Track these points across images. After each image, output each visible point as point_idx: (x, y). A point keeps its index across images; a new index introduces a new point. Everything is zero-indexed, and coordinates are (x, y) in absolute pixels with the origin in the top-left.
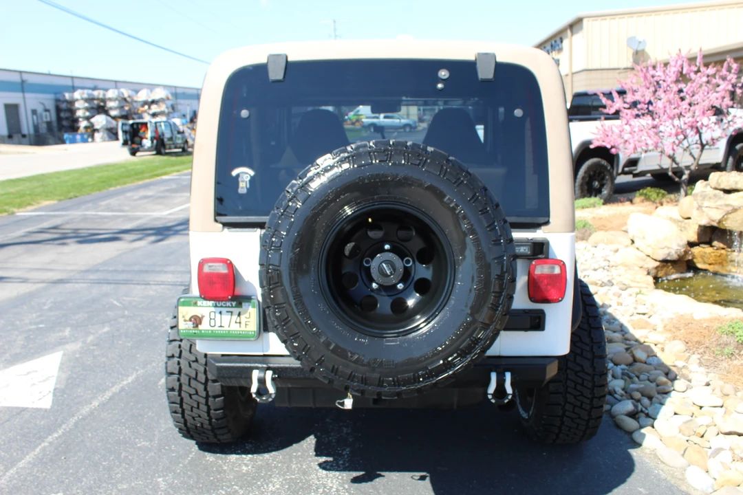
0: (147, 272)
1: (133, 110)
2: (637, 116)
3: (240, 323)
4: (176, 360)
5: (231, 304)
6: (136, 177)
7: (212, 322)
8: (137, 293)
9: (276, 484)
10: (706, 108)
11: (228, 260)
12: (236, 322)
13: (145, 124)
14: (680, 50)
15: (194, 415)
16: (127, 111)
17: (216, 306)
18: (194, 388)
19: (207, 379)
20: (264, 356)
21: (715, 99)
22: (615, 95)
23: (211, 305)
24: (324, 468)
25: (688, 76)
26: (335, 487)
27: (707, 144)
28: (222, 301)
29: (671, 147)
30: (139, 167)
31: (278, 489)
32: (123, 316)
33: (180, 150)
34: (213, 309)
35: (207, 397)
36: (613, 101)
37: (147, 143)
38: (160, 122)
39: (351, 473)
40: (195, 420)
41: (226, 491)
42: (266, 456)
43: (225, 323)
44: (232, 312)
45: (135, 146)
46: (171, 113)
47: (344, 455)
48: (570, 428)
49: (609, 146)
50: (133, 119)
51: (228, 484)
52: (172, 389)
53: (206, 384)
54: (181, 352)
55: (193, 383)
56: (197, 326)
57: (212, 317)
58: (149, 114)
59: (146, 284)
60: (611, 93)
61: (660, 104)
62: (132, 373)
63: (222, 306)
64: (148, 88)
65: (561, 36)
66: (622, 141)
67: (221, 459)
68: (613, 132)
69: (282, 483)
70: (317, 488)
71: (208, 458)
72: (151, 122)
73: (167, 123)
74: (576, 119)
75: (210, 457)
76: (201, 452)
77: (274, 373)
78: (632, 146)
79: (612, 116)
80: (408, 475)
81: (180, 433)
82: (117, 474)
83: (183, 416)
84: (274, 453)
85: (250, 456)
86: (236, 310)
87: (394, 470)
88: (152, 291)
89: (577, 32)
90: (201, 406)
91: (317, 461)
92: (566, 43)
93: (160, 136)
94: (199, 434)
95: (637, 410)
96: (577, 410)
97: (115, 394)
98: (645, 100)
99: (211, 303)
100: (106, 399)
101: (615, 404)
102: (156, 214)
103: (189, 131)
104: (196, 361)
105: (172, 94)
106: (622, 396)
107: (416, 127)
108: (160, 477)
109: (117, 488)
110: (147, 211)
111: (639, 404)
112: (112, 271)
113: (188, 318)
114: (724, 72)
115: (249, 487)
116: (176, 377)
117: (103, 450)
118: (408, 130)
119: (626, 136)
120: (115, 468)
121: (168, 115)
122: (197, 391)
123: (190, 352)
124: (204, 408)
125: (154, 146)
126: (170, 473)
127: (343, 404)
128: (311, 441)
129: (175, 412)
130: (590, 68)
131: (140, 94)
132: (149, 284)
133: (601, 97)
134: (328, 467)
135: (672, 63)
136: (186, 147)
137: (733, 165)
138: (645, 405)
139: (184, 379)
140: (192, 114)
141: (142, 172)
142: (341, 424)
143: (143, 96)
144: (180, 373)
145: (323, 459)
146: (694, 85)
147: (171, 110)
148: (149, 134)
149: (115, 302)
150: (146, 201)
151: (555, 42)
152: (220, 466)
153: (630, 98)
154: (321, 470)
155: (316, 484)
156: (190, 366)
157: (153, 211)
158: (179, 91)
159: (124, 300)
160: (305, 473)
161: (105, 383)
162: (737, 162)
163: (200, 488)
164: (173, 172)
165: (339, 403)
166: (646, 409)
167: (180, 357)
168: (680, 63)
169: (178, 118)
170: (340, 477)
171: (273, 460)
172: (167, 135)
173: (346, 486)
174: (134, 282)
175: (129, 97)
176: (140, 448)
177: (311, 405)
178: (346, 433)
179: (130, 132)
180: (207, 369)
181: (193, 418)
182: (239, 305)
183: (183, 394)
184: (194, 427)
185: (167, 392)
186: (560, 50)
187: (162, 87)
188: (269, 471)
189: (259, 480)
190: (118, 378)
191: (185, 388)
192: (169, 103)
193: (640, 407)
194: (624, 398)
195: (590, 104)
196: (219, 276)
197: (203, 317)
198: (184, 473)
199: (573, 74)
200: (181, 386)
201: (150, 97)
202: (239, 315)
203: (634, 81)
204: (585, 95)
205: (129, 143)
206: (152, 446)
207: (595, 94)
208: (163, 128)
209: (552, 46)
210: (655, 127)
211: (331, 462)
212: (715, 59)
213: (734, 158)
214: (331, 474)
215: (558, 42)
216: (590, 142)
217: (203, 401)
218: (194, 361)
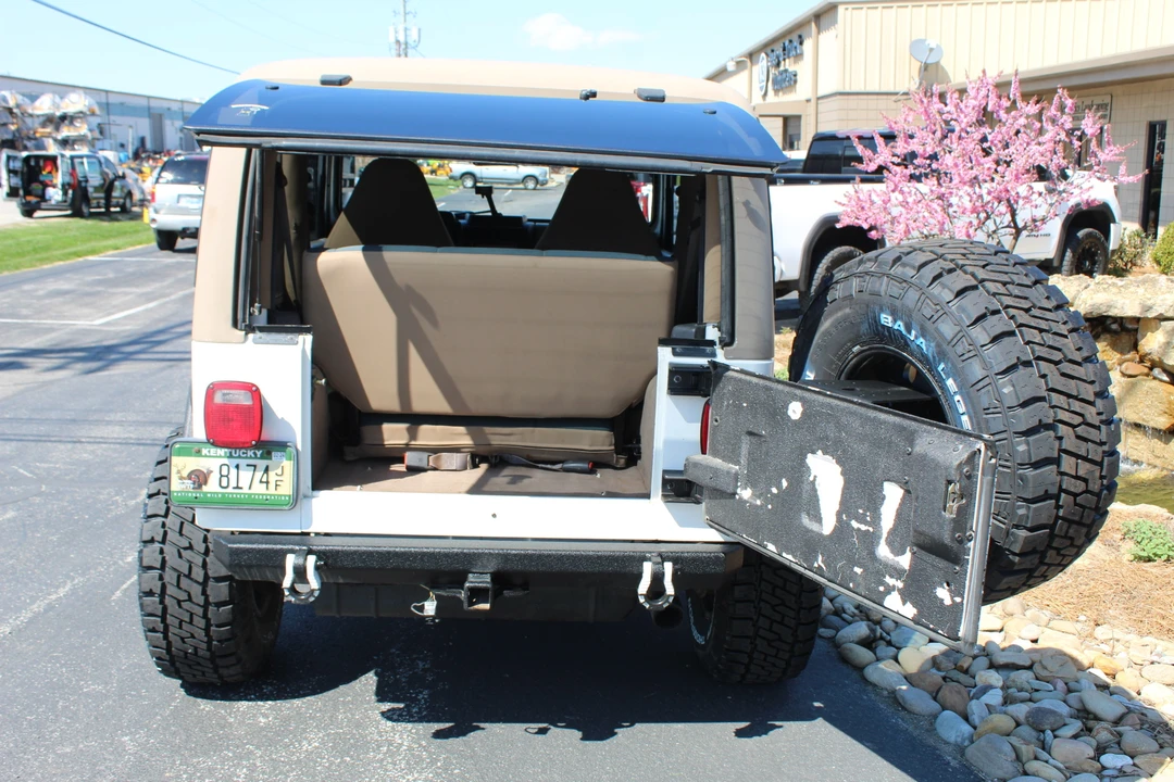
0: (74, 421)
1: (24, 132)
2: (912, 177)
3: (267, 482)
4: (157, 546)
5: (255, 454)
6: (38, 256)
7: (224, 480)
8: (60, 455)
9: (312, 742)
10: (1021, 170)
11: (254, 385)
12: (261, 482)
13: (53, 159)
14: (984, 72)
15: (184, 634)
16: (14, 133)
17: (231, 456)
18: (186, 591)
19: (206, 577)
20: (303, 534)
21: (1037, 154)
22: (879, 141)
23: (223, 454)
24: (389, 718)
25: (995, 115)
26: (405, 743)
27: (1025, 227)
28: (240, 448)
29: (964, 231)
30: (39, 237)
31: (316, 748)
32: (40, 494)
33: (118, 209)
34: (226, 461)
35: (207, 604)
36: (874, 150)
37: (55, 194)
38: (81, 157)
39: (431, 724)
40: (184, 642)
41: (234, 752)
42: (297, 702)
43: (244, 483)
44: (255, 466)
45: (33, 199)
46: (98, 139)
47: (419, 700)
48: (766, 655)
49: (866, 226)
50: (26, 148)
51: (237, 742)
52: (150, 593)
53: (204, 584)
54: (165, 533)
55: (185, 582)
56: (200, 486)
57: (225, 472)
58: (55, 140)
59: (75, 442)
60: (872, 138)
61: (948, 160)
62: (65, 583)
63: (239, 457)
64: (54, 92)
65: (799, 33)
66: (889, 217)
67: (224, 708)
68: (872, 203)
69: (323, 740)
70: (379, 747)
71: (202, 707)
72: (63, 156)
73: (94, 160)
74: (815, 179)
75: (205, 705)
76: (192, 698)
77: (319, 558)
78: (902, 227)
79: (874, 176)
80: (518, 728)
81: (158, 665)
82: (52, 732)
83: (166, 637)
84: (308, 698)
85: (270, 702)
86: (262, 464)
87: (498, 722)
88: (85, 454)
89: (828, 28)
90: (196, 619)
91: (378, 708)
92: (808, 45)
93: (80, 182)
94: (190, 666)
95: (875, 636)
96: (776, 627)
97: (37, 616)
98: (925, 150)
99: (222, 452)
100: (22, 622)
101: (842, 628)
102: (82, 323)
103: (135, 175)
104: (190, 547)
105: (99, 104)
106: (854, 615)
107: (544, 183)
108: (126, 735)
109: (54, 752)
110: (64, 318)
111: (878, 627)
112: (10, 420)
113: (185, 474)
114: (1053, 111)
115: (270, 745)
116: (156, 573)
117: (26, 698)
118: (531, 185)
119: (895, 211)
120: (49, 724)
121: (92, 143)
122: (189, 595)
123: (181, 533)
124: (201, 623)
125: (69, 201)
126: (141, 728)
127: (421, 609)
128: (369, 680)
129: (153, 630)
130: (847, 90)
131: (37, 103)
132: (81, 442)
133: (856, 142)
134: (395, 717)
135: (972, 93)
136: (128, 204)
137: (1072, 263)
138: (887, 628)
139: (170, 577)
140: (137, 144)
141: (47, 248)
142: (415, 656)
143: (45, 105)
144: (163, 567)
145: (387, 706)
146: (1004, 129)
147: (97, 135)
148: (59, 179)
149: (21, 471)
150: (61, 299)
151: (791, 41)
152: (224, 718)
153: (901, 147)
154: (383, 721)
155: (377, 741)
156: (180, 556)
157: (76, 317)
158: (113, 99)
159: (38, 468)
160: (358, 725)
161: (19, 598)
162: (1078, 259)
163: (191, 749)
164: (107, 248)
165: (415, 607)
166: (888, 634)
167: (163, 541)
168: (983, 92)
169: (111, 150)
170: (414, 731)
171: (308, 709)
172: (95, 180)
173: (424, 743)
174: (53, 439)
175: (18, 106)
176: (87, 695)
177: (372, 614)
178: (423, 670)
179: (22, 172)
180: (207, 559)
181: (182, 639)
182: (267, 455)
183: (168, 600)
184: (182, 654)
185: (140, 598)
186: (799, 56)
187: (81, 91)
188: (302, 724)
189: (287, 737)
190: (42, 591)
191: (171, 590)
192: (95, 121)
193: (879, 631)
194: (857, 618)
195: (840, 153)
196: (239, 409)
197: (210, 472)
198: (164, 728)
199: (818, 99)
200: (164, 587)
201: (58, 108)
202: (267, 470)
203: (910, 119)
204: (833, 138)
205: (21, 192)
206: (108, 691)
207: (848, 138)
208: (85, 168)
209: (784, 49)
210: (941, 197)
211: (400, 709)
212: (1039, 89)
213: (1073, 252)
214: (401, 726)
215: (796, 43)
216: (835, 219)
217: (200, 611)
218: (185, 549)
